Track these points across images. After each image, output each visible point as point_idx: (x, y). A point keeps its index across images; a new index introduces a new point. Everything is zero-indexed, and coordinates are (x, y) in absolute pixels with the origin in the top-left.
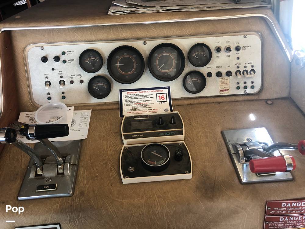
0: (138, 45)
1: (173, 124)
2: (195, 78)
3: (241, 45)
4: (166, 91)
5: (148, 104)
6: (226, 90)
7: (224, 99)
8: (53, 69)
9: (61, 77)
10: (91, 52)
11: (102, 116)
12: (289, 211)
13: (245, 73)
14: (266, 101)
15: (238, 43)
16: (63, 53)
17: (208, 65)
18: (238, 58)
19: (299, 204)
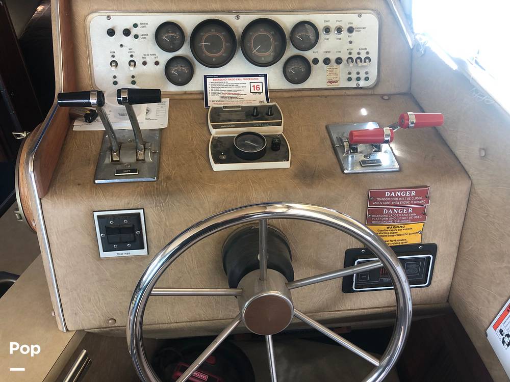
0: (229, 19)
1: (270, 115)
2: (298, 65)
3: (353, 26)
4: (262, 79)
5: (240, 95)
6: (334, 82)
7: (333, 92)
8: (121, 46)
9: (132, 56)
10: (171, 26)
11: (182, 106)
12: (393, 201)
13: (359, 61)
14: (382, 96)
15: (352, 23)
16: (135, 26)
17: (314, 49)
18: (351, 42)
19: (404, 193)
